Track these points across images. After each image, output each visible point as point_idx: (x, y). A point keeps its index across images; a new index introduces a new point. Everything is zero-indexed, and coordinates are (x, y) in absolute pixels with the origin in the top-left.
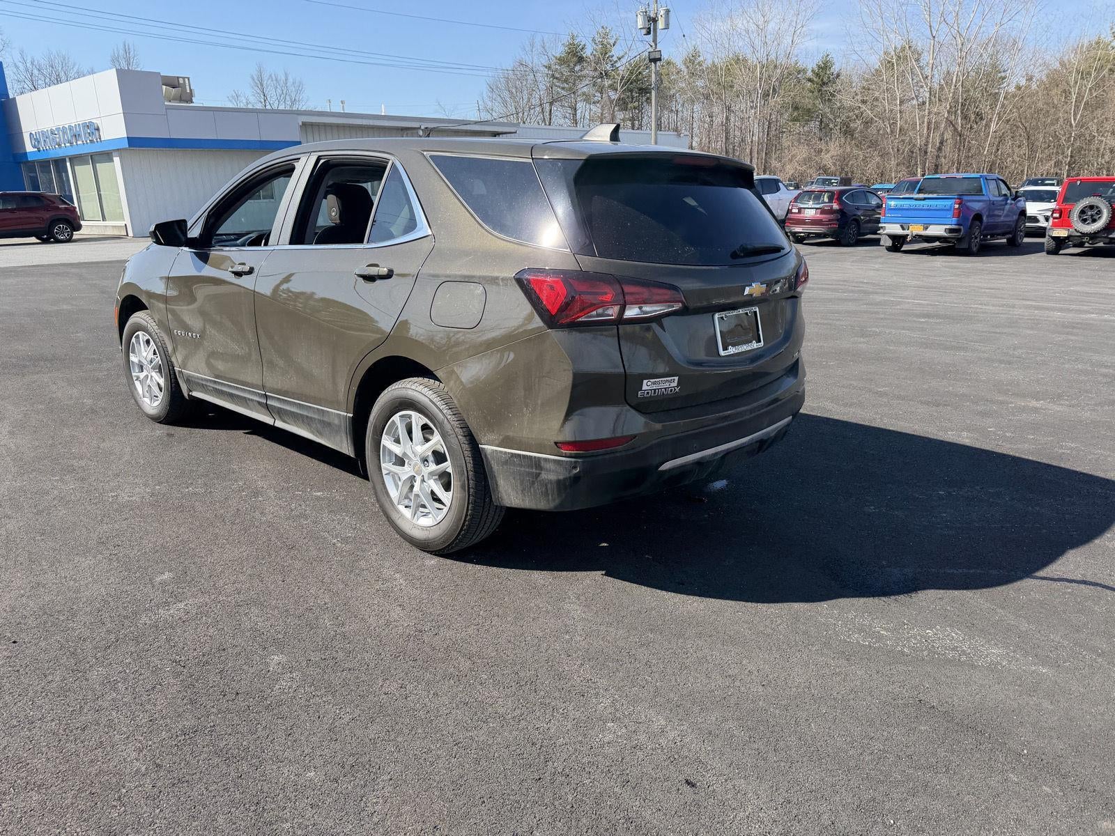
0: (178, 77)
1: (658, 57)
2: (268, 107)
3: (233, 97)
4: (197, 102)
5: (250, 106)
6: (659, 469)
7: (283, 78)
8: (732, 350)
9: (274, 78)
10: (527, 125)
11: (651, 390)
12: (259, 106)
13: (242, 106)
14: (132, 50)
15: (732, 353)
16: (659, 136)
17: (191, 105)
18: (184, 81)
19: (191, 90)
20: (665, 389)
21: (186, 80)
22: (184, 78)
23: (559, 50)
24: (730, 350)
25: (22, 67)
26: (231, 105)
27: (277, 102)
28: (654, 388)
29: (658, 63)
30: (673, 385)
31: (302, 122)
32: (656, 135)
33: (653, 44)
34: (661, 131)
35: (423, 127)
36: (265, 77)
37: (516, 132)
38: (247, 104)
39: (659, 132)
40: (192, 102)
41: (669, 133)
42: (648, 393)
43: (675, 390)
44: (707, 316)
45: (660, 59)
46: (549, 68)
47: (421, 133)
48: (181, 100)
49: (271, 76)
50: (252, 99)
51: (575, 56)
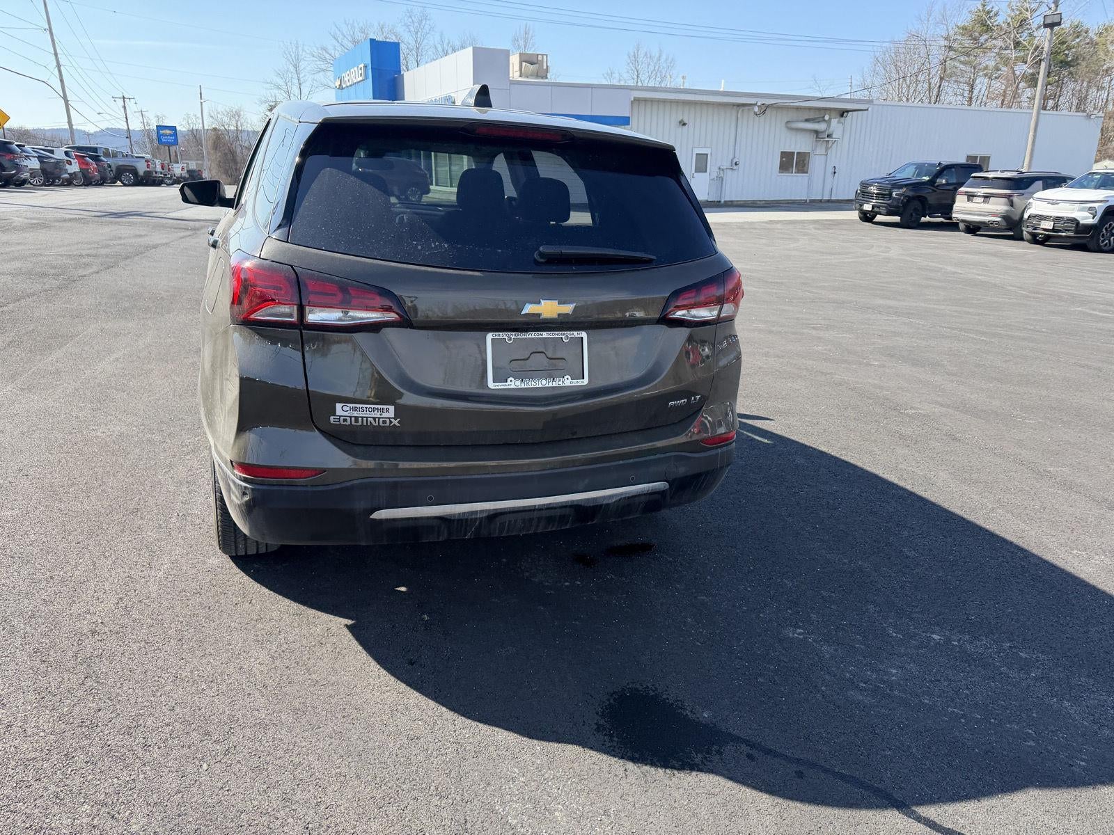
0: (538, 55)
1: (1056, 20)
2: (640, 84)
3: (607, 74)
4: (551, 78)
5: (622, 83)
6: (371, 517)
7: (657, 55)
8: (512, 384)
9: (649, 56)
10: (910, 103)
11: (351, 417)
12: (631, 83)
13: (615, 82)
14: (531, 32)
15: (513, 386)
16: (1041, 116)
17: (546, 81)
18: (543, 58)
19: (547, 66)
20: (374, 418)
21: (545, 57)
22: (543, 55)
23: (965, 19)
24: (509, 382)
25: (440, 49)
26: (604, 82)
27: (648, 79)
28: (355, 415)
29: (1056, 28)
30: (385, 415)
31: (634, 98)
32: (1038, 113)
33: (1053, 6)
34: (1045, 109)
35: (759, 104)
36: (641, 54)
37: (868, 110)
38: (620, 80)
39: (1042, 112)
40: (547, 78)
41: (1078, 114)
42: (345, 420)
43: (391, 422)
44: (477, 334)
45: (1059, 24)
46: (947, 39)
47: (756, 109)
48: (537, 76)
49: (646, 53)
50: (625, 76)
51: (985, 24)
